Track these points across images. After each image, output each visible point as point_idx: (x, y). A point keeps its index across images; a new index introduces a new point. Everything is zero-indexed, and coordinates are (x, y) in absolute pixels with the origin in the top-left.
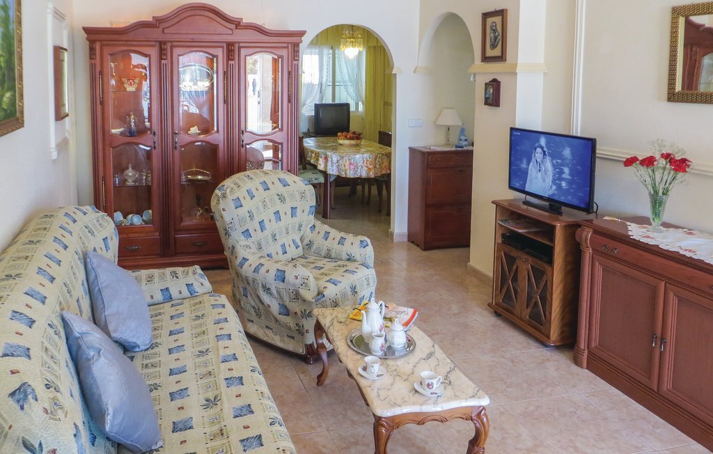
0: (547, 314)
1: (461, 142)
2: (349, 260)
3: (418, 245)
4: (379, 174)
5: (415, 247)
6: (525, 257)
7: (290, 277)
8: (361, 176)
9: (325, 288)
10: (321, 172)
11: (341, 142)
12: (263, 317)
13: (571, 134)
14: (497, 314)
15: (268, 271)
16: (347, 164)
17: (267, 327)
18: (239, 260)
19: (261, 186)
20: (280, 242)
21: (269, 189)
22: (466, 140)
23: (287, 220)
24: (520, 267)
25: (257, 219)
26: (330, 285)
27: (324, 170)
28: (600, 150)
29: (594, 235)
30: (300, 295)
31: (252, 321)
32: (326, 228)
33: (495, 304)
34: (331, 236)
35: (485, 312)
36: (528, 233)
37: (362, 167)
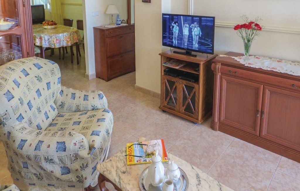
0: (196, 108)
1: (118, 22)
2: (93, 109)
3: (103, 79)
4: (73, 43)
5: (101, 80)
6: (181, 81)
7: (70, 146)
8: (63, 46)
9: (93, 141)
10: (38, 46)
11: (46, 27)
12: (45, 179)
13: (189, 14)
14: (164, 111)
15: (49, 146)
16: (55, 40)
17: (49, 185)
18: (18, 143)
19: (22, 73)
20: (43, 112)
21: (28, 74)
22: (120, 21)
23: (45, 93)
24: (178, 86)
25: (26, 102)
26: (95, 137)
27: (39, 45)
28: (217, 22)
29: (222, 66)
30: (79, 156)
31: (34, 184)
32: (71, 90)
33: (163, 106)
34: (77, 96)
35: (157, 112)
36: (179, 68)
37: (63, 41)
